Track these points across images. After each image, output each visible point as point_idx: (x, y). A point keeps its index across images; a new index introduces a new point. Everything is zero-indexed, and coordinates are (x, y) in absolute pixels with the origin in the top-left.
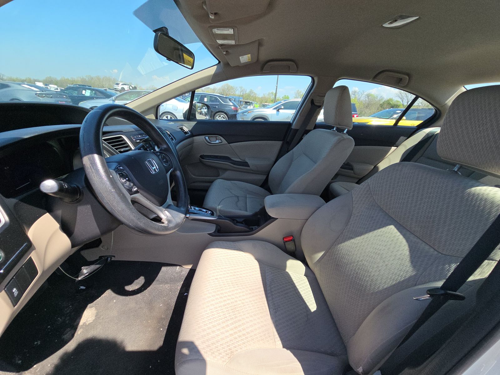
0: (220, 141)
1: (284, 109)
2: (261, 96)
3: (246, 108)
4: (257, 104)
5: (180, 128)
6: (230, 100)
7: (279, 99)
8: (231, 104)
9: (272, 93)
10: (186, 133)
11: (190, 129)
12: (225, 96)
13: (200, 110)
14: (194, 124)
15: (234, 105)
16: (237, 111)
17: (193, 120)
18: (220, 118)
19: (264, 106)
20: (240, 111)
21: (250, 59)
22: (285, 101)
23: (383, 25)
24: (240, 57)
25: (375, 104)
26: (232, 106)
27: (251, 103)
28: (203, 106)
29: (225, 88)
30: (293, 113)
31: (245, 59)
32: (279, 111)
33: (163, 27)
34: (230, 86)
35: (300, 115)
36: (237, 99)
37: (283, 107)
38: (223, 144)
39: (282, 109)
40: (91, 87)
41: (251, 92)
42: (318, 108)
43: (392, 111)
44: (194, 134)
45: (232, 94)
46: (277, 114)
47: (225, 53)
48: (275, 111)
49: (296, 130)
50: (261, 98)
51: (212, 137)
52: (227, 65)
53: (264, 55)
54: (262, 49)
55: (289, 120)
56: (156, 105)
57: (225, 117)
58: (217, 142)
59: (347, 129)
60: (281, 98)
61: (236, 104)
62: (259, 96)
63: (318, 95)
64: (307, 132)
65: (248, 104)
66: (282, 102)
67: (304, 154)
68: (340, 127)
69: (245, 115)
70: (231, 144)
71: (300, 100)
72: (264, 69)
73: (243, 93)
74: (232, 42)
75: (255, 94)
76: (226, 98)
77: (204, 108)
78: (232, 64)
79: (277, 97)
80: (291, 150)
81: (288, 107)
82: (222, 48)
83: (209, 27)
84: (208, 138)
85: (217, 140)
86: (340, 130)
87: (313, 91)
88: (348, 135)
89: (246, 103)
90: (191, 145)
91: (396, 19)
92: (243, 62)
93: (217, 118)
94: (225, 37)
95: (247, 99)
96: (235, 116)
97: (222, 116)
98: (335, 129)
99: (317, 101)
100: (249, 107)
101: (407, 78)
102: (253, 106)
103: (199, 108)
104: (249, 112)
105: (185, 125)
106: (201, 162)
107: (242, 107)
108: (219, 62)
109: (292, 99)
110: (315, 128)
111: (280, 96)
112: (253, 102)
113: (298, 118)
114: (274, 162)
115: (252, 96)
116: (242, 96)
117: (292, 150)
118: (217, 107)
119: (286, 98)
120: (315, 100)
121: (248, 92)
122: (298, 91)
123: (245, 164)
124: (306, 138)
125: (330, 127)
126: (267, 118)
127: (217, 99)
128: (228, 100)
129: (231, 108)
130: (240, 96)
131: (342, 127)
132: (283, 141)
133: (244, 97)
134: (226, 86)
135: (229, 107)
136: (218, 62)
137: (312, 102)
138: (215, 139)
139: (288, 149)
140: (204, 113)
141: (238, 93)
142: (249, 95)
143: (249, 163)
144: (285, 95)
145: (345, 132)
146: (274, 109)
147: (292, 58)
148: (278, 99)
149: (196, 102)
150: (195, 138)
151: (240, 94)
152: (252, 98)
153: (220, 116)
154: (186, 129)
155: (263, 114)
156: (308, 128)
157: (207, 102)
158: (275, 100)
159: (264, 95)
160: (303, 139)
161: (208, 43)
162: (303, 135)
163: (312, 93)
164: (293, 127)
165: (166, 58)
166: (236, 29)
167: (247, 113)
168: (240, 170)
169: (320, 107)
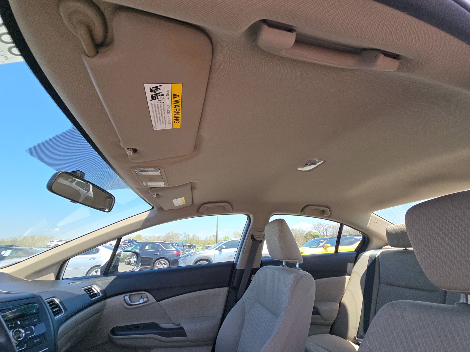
0: (145, 300)
1: (226, 248)
2: (203, 238)
3: (190, 251)
4: (200, 247)
5: (85, 290)
6: (172, 245)
7: (221, 240)
8: (174, 249)
9: (214, 236)
10: (95, 295)
11: (105, 287)
12: (167, 243)
13: (128, 260)
14: (112, 280)
15: (177, 250)
16: (179, 255)
17: (112, 274)
18: (161, 265)
19: (207, 248)
20: (182, 255)
21: (185, 202)
22: (226, 241)
23: (298, 169)
24: (174, 200)
25: (300, 236)
26: (174, 251)
27: (194, 246)
28: (132, 255)
29: (170, 235)
30: (235, 252)
31: (179, 202)
32: (221, 251)
33: (76, 171)
34: (174, 233)
35: (243, 253)
36: (181, 244)
37: (224, 247)
38: (149, 304)
39: (224, 248)
40: (18, 247)
41: (194, 236)
42: (260, 243)
43: (317, 241)
44: (108, 295)
45: (176, 239)
46: (220, 254)
47: (155, 196)
48: (217, 251)
49: (242, 271)
50: (204, 241)
51: (135, 294)
52: (161, 209)
53: (199, 198)
54: (195, 192)
55: (232, 260)
56: (62, 260)
57: (166, 263)
58: (142, 301)
59: (298, 263)
60: (222, 239)
61: (178, 249)
62: (201, 240)
63: (257, 231)
64: (254, 271)
65: (192, 247)
66: (223, 242)
67: (257, 302)
68: (290, 262)
69: (187, 259)
70: (160, 302)
71: (239, 239)
72: (200, 210)
73: (186, 239)
74: (162, 185)
75: (198, 238)
76: (170, 244)
77: (134, 257)
78: (165, 208)
79: (218, 238)
80: (240, 298)
81: (230, 246)
82: (151, 191)
83: (131, 167)
84: (129, 298)
85: (141, 298)
86: (291, 265)
87: (252, 227)
88: (302, 270)
89: (189, 246)
90: (99, 313)
91: (307, 163)
92: (177, 205)
93: (157, 265)
94: (152, 179)
95: (191, 243)
96: (176, 261)
97: (162, 262)
98: (284, 264)
99: (258, 237)
100: (192, 251)
101: (328, 210)
102: (196, 249)
103: (127, 257)
104: (191, 255)
105: (97, 282)
106: (111, 340)
107: (186, 251)
108: (153, 208)
109: (232, 239)
110: (261, 266)
111: (221, 237)
112: (196, 245)
113: (242, 256)
114: (220, 320)
115: (195, 240)
116: (186, 240)
117: (242, 298)
118: (158, 254)
119: (226, 238)
120: (255, 236)
121: (191, 236)
122: (236, 231)
123: (179, 332)
124: (255, 278)
125: (278, 263)
126: (210, 259)
127: (158, 246)
128: (170, 246)
129: (173, 253)
130: (183, 241)
131: (292, 262)
132: (229, 287)
133: (188, 241)
134: (170, 233)
135: (172, 253)
136: (151, 207)
137: (253, 237)
138: (139, 297)
139: (236, 297)
140: (133, 262)
141: (181, 238)
142: (192, 239)
143: (185, 329)
144: (225, 237)
145: (297, 266)
146: (216, 249)
147: (226, 200)
148: (219, 241)
149: (121, 251)
150: (108, 300)
151: (183, 239)
152: (195, 242)
153: (160, 263)
154: (96, 289)
155: (206, 256)
156: (254, 266)
157: (148, 250)
158: (216, 241)
159: (206, 238)
160: (252, 281)
161: (136, 187)
162: (251, 276)
163: (251, 229)
164: (238, 267)
165: (70, 200)
166: (163, 169)
167: (189, 257)
168: (172, 344)
169: (261, 242)
